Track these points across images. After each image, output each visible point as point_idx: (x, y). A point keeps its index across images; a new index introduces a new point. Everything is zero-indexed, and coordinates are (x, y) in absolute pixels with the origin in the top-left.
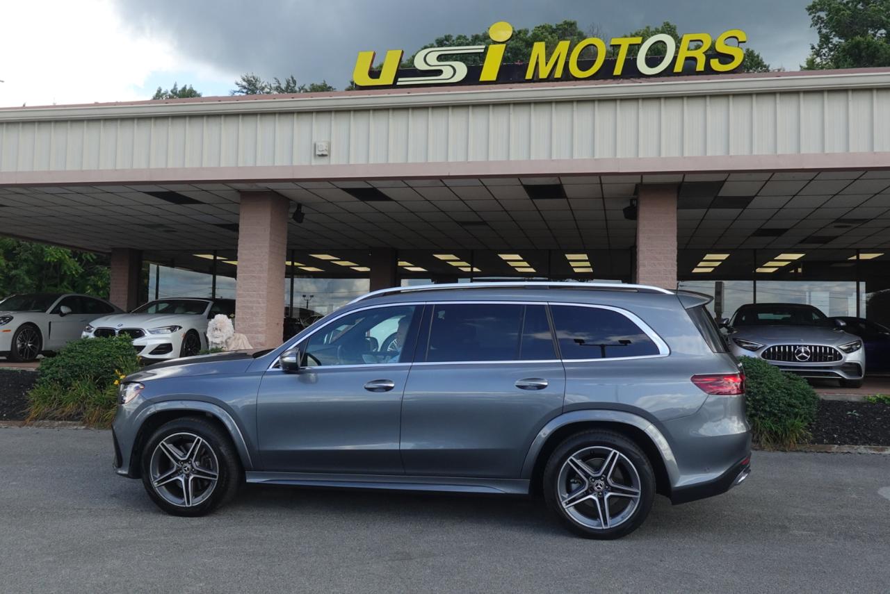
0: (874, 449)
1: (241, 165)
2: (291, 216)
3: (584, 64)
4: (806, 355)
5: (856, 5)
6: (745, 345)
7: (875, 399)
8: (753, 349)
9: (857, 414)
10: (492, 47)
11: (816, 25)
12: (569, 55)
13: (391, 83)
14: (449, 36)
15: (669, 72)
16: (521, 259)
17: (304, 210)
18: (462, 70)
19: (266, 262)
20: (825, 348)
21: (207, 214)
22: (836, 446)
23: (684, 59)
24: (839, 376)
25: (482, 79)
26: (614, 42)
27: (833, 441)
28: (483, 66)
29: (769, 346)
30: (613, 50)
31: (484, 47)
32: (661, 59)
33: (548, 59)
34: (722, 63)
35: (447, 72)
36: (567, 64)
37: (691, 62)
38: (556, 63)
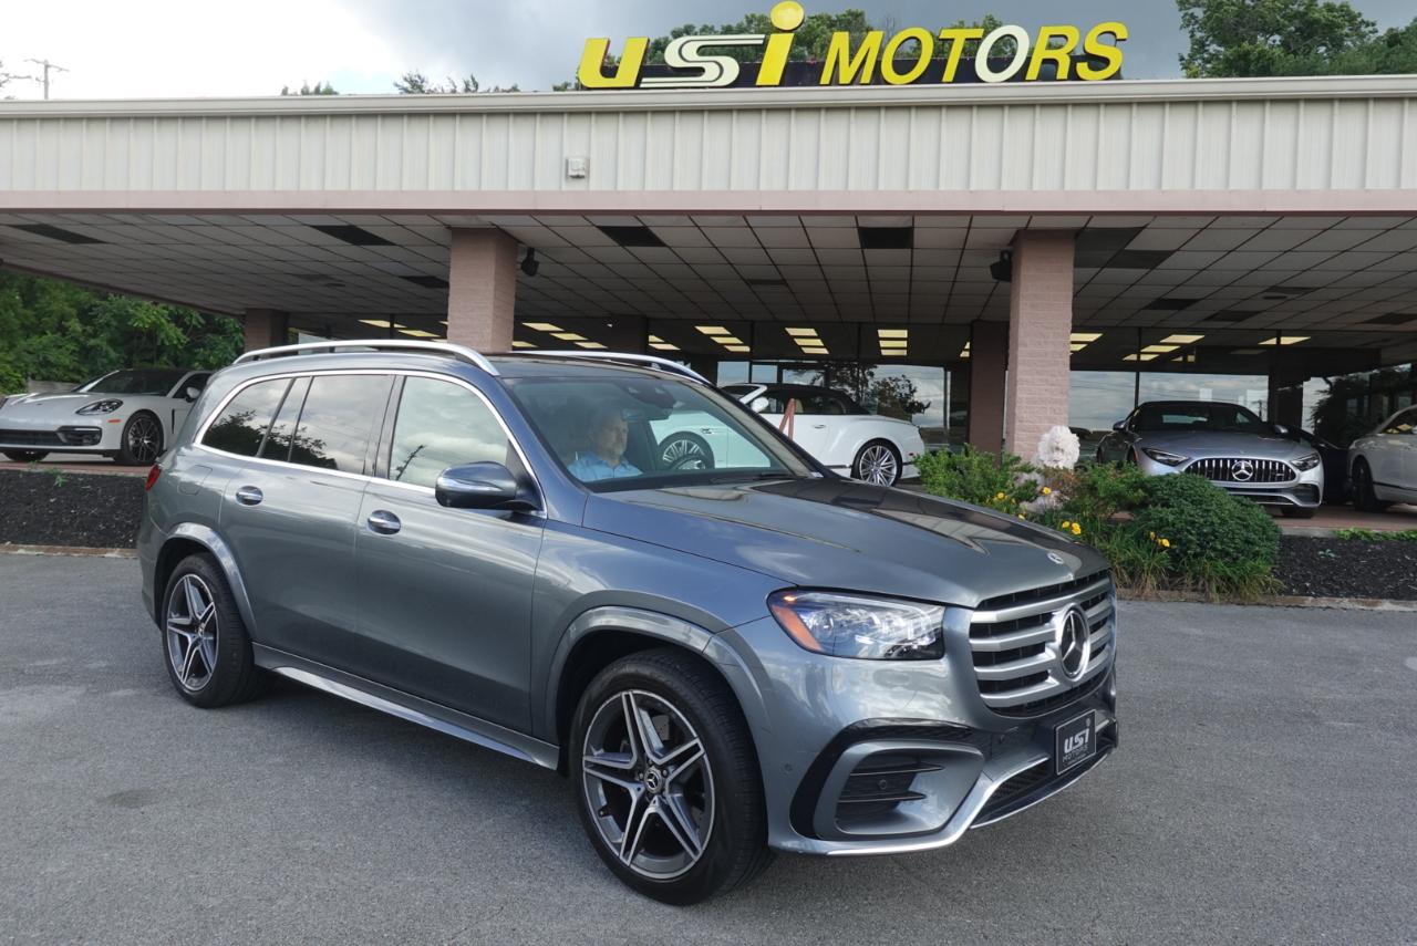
0: (1365, 604)
1: (458, 187)
2: (519, 266)
3: (902, 66)
4: (1245, 472)
6: (1159, 458)
7: (1347, 534)
8: (1175, 464)
9: (1332, 555)
10: (774, 37)
11: (1188, 26)
12: (881, 52)
13: (632, 84)
15: (1021, 76)
16: (815, 334)
17: (537, 257)
18: (732, 68)
19: (489, 331)
20: (1274, 463)
21: (395, 261)
22: (1311, 598)
23: (1041, 60)
24: (1290, 501)
25: (758, 83)
26: (945, 34)
27: (1305, 592)
28: (760, 65)
29: (1196, 459)
30: (943, 46)
31: (763, 36)
32: (1009, 61)
33: (852, 56)
34: (1093, 68)
35: (711, 71)
36: (878, 64)
37: (1049, 65)
38: (863, 62)
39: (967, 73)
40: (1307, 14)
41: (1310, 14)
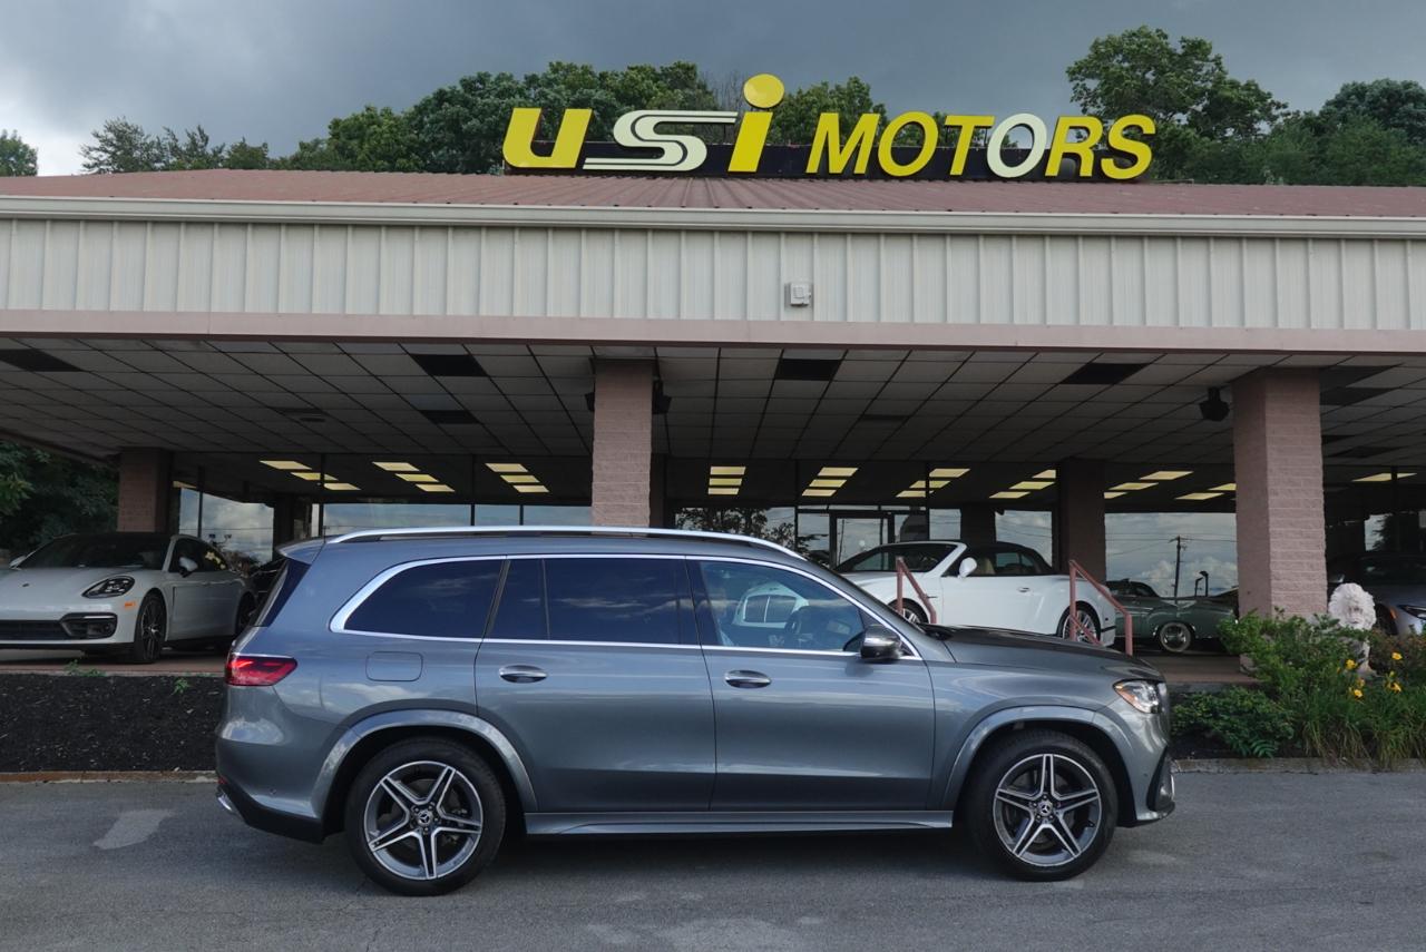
1: (651, 315)
3: (903, 155)
5: (1144, 74)
6: (1421, 615)
10: (749, 116)
11: (1079, 98)
12: (877, 139)
13: (573, 165)
14: (485, 75)
15: (1038, 174)
18: (697, 152)
23: (1061, 155)
25: (732, 168)
26: (951, 120)
28: (732, 148)
30: (949, 135)
31: (736, 114)
32: (1025, 153)
33: (843, 143)
34: (1120, 165)
35: (672, 155)
36: (874, 151)
37: (1072, 161)
38: (857, 149)
39: (978, 168)
40: (1216, 93)
41: (1220, 93)
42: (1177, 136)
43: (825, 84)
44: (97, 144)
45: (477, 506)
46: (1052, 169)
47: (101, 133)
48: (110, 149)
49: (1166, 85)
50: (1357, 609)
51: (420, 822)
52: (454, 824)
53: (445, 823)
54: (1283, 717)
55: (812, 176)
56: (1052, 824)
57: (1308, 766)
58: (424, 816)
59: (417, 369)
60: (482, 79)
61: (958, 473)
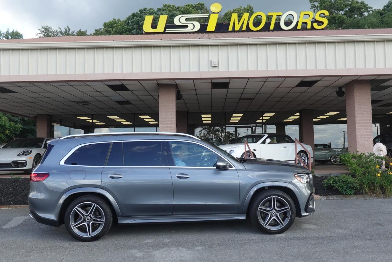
1: (172, 71)
3: (256, 24)
10: (212, 15)
11: (313, 8)
13: (163, 31)
14: (146, 8)
15: (295, 29)
18: (198, 26)
21: (121, 96)
23: (301, 23)
25: (208, 30)
26: (270, 14)
28: (207, 24)
30: (269, 18)
31: (208, 15)
32: (291, 23)
33: (239, 21)
34: (319, 25)
35: (190, 26)
36: (248, 24)
37: (304, 24)
38: (243, 23)
39: (278, 27)
40: (352, 5)
42: (341, 18)
43: (241, 7)
44: (40, 32)
45: (135, 128)
46: (299, 27)
47: (41, 29)
48: (44, 33)
49: (337, 3)
50: (381, 150)
51: (87, 220)
52: (97, 221)
53: (94, 220)
54: (356, 182)
55: (230, 32)
56: (276, 217)
57: (364, 197)
58: (88, 218)
59: (110, 89)
60: (145, 9)
61: (272, 114)
